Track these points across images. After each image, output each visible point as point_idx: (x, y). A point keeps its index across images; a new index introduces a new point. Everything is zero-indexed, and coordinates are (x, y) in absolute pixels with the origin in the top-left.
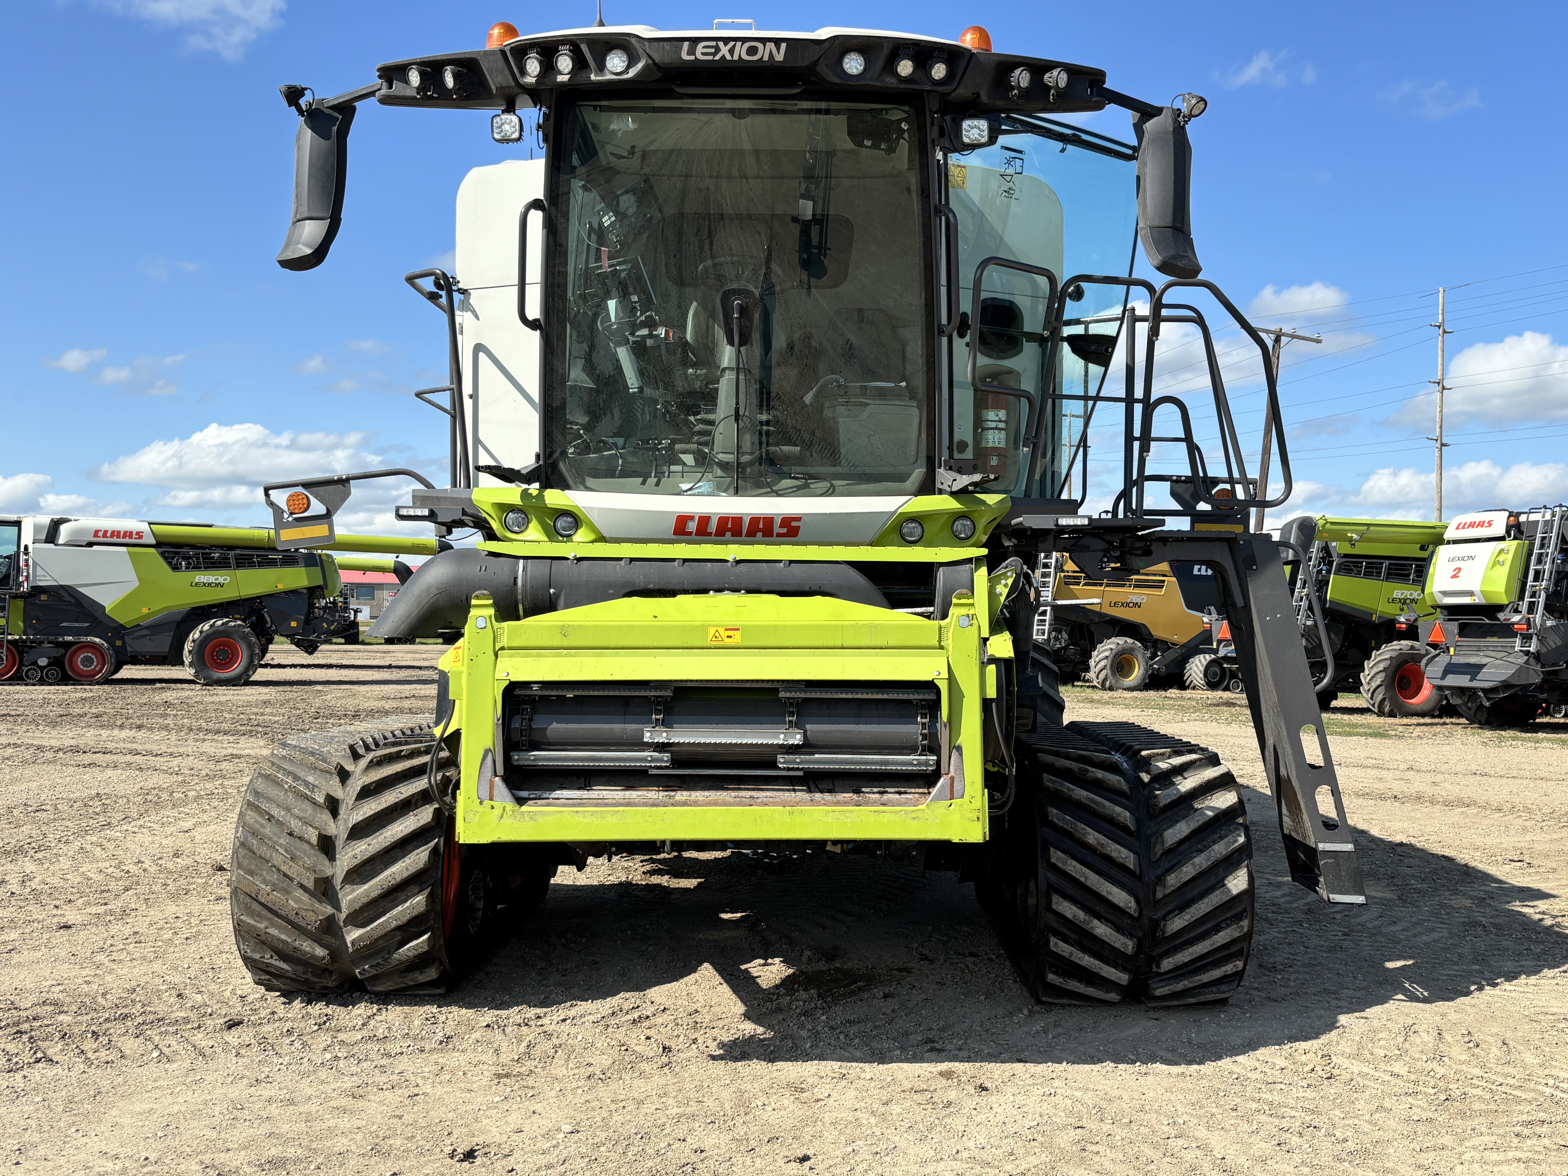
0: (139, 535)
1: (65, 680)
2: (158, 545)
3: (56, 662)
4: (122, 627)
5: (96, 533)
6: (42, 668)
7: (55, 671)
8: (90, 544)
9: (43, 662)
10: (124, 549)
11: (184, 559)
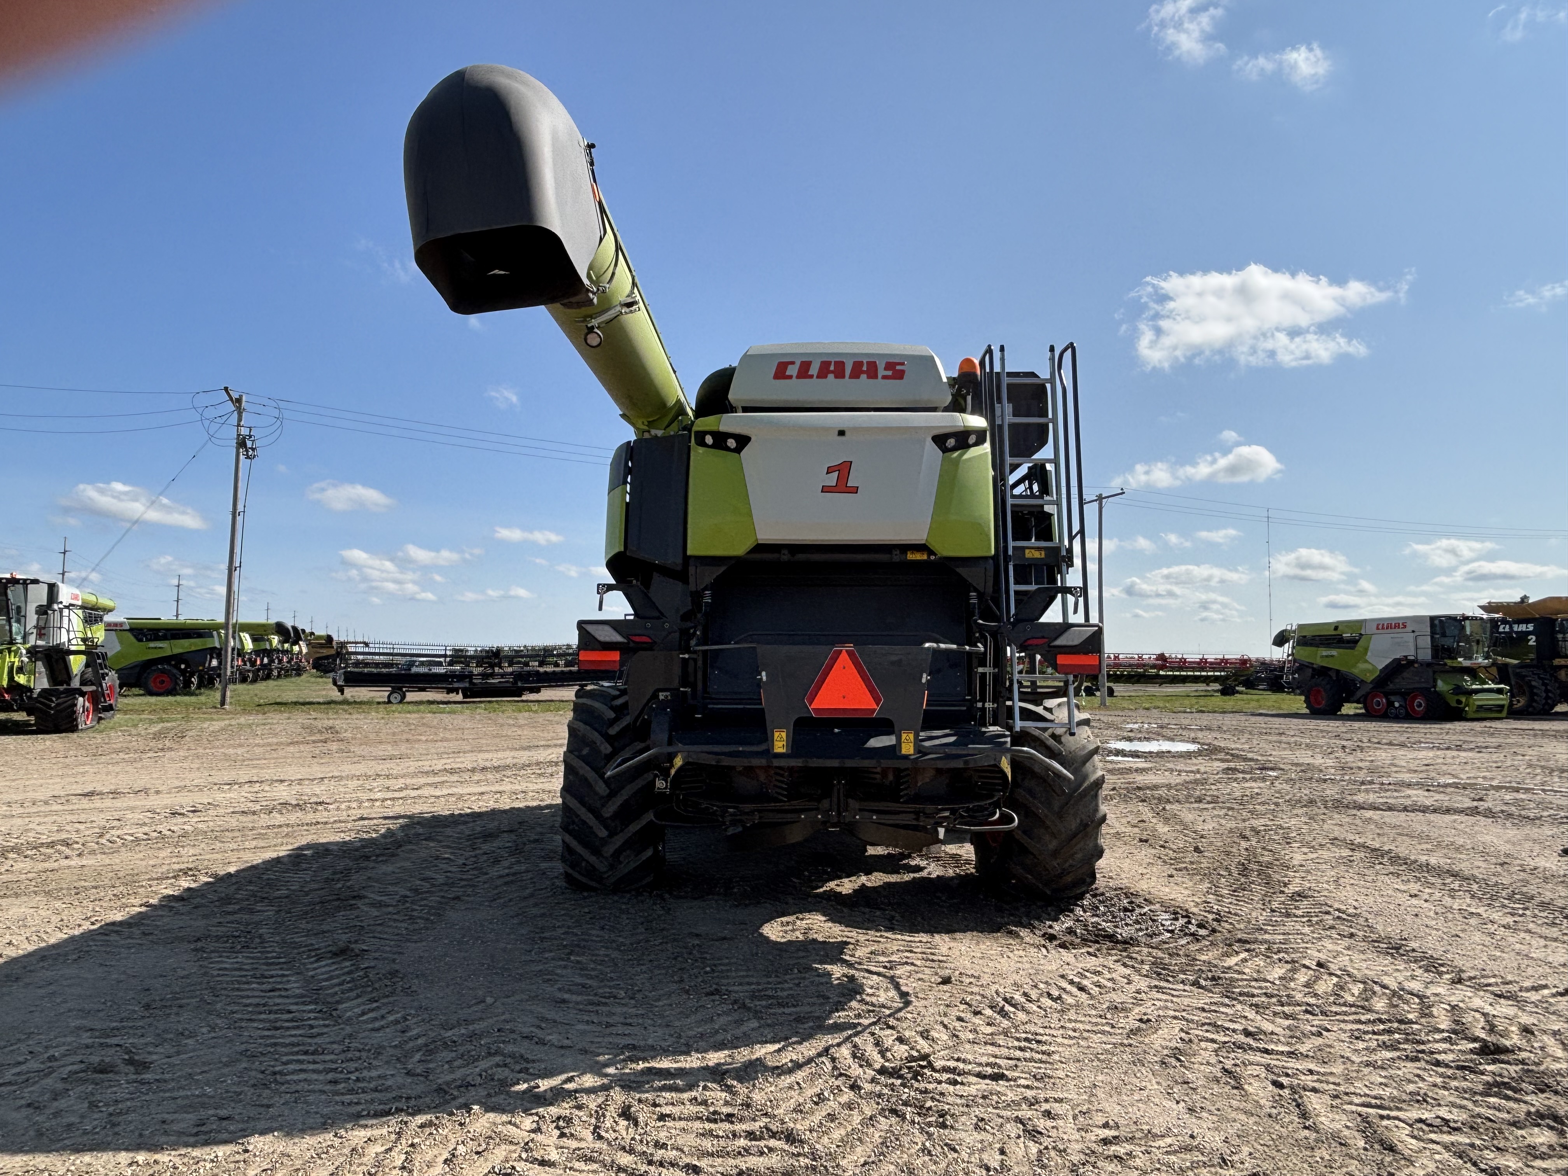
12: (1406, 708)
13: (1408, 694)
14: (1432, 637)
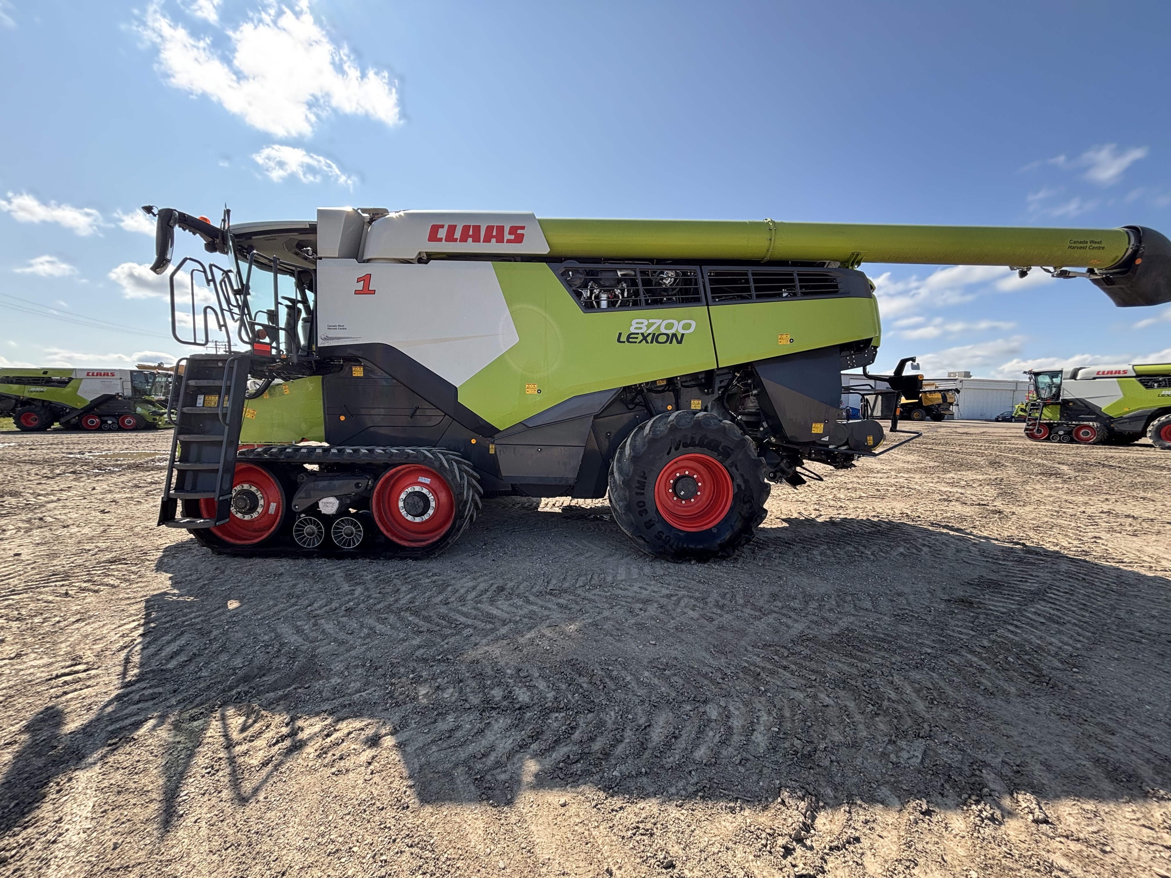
0: (1125, 372)
1: (1072, 441)
2: (1137, 376)
3: (1069, 433)
4: (1111, 418)
5: (1098, 373)
6: (1060, 436)
7: (1068, 438)
8: (1094, 378)
9: (1061, 433)
10: (1115, 379)
11: (1155, 382)
12: (118, 424)
13: (120, 416)
14: (132, 382)
